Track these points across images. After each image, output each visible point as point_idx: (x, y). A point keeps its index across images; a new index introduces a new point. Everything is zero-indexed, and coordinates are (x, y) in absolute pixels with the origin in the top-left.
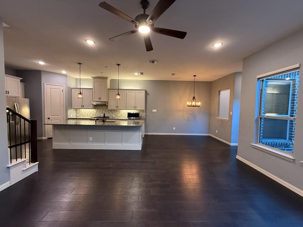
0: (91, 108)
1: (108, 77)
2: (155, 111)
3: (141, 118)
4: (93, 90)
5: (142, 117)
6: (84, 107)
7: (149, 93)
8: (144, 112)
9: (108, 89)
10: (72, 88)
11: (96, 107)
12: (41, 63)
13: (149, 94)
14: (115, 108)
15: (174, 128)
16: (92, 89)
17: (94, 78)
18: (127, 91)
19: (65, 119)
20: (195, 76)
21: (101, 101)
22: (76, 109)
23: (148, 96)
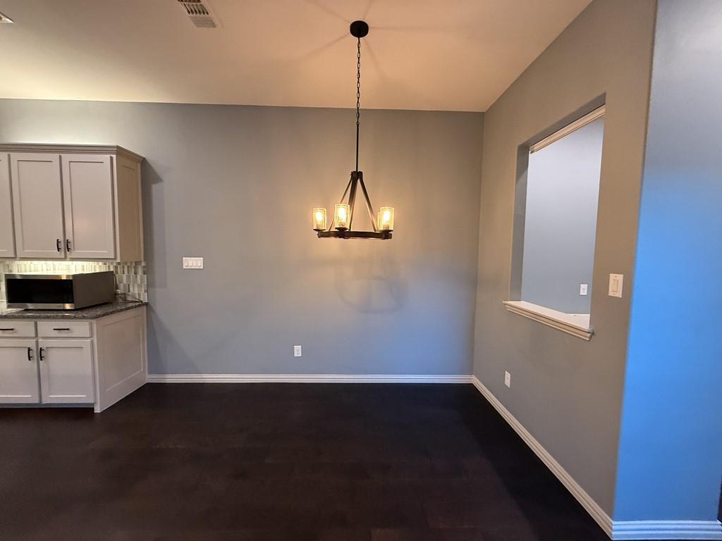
2: (193, 263)
3: (126, 301)
5: (130, 298)
8: (140, 271)
15: (298, 350)
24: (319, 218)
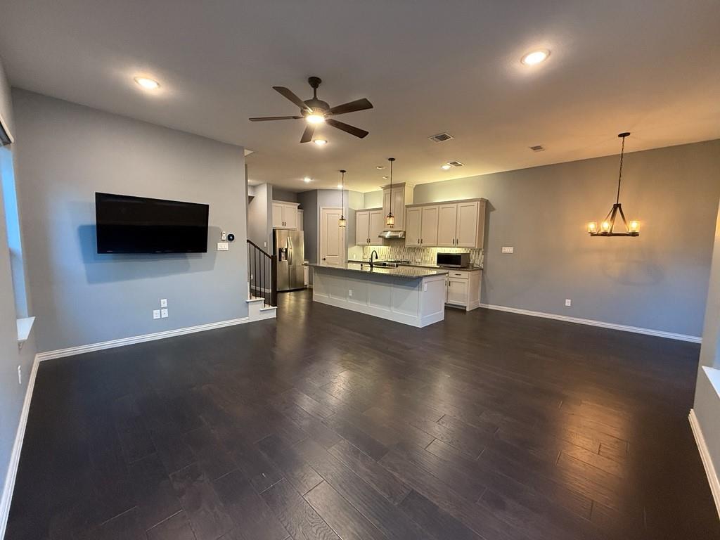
0: (379, 243)
1: (405, 183)
2: (508, 250)
3: (473, 267)
4: (384, 209)
5: (475, 266)
6: (371, 243)
7: (494, 206)
8: (481, 253)
9: (407, 206)
10: (356, 211)
11: (389, 241)
12: (307, 180)
13: (494, 209)
14: (416, 244)
15: (568, 303)
16: (381, 209)
17: (386, 188)
18: (441, 206)
19: (344, 261)
20: (623, 135)
21: (393, 230)
22: (363, 246)
23: (492, 213)
24: (592, 227)
